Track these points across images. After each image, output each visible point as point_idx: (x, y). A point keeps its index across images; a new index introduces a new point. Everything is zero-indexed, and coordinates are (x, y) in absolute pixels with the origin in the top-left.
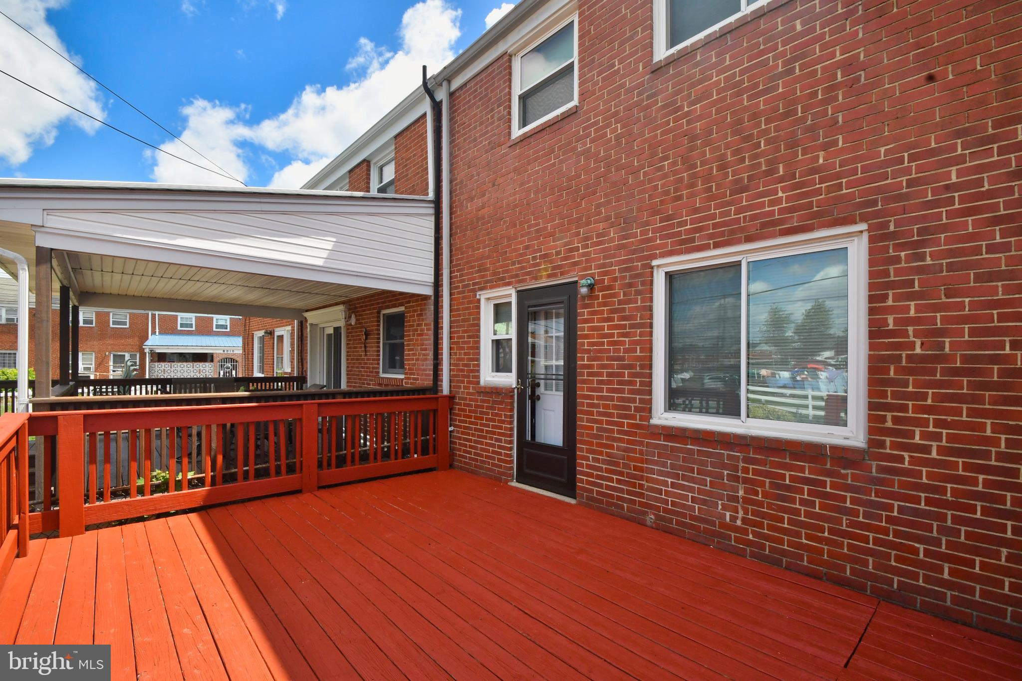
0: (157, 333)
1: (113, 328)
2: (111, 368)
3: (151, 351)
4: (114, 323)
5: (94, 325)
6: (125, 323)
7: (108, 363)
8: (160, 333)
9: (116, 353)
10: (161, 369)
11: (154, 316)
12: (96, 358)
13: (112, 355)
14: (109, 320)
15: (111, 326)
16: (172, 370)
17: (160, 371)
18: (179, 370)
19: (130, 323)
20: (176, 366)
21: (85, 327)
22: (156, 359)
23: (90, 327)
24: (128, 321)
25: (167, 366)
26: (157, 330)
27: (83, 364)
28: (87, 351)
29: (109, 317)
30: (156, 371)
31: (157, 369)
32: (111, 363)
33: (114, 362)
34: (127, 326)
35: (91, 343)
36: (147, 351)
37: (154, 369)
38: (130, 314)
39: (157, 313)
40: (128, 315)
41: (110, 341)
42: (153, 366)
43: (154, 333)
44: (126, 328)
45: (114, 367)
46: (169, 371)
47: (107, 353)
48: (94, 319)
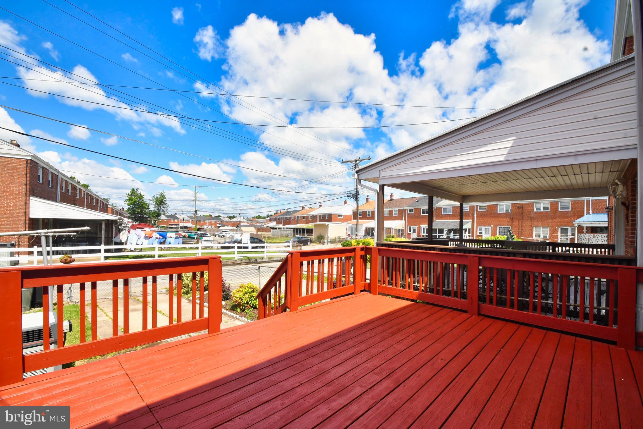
0: (591, 213)
1: (560, 211)
2: (559, 236)
3: (579, 225)
4: (562, 208)
5: (549, 210)
6: (568, 208)
7: (557, 233)
8: (593, 213)
9: (562, 227)
10: (586, 238)
11: (588, 201)
12: (550, 230)
13: (560, 228)
14: (558, 206)
15: (560, 210)
16: (595, 239)
17: (585, 240)
18: (600, 239)
19: (571, 207)
20: (597, 236)
21: (544, 212)
22: (590, 231)
23: (547, 212)
24: (570, 206)
25: (590, 236)
26: (591, 211)
27: (543, 234)
28: (545, 226)
29: (558, 205)
30: (583, 239)
31: (583, 238)
32: (559, 234)
33: (561, 233)
34: (570, 210)
35: (548, 221)
36: (576, 225)
37: (581, 238)
38: (572, 201)
39: (590, 199)
40: (570, 202)
41: (558, 220)
42: (580, 236)
43: (588, 213)
44: (569, 211)
45: (561, 236)
46: (592, 240)
47: (557, 227)
48: (549, 207)
